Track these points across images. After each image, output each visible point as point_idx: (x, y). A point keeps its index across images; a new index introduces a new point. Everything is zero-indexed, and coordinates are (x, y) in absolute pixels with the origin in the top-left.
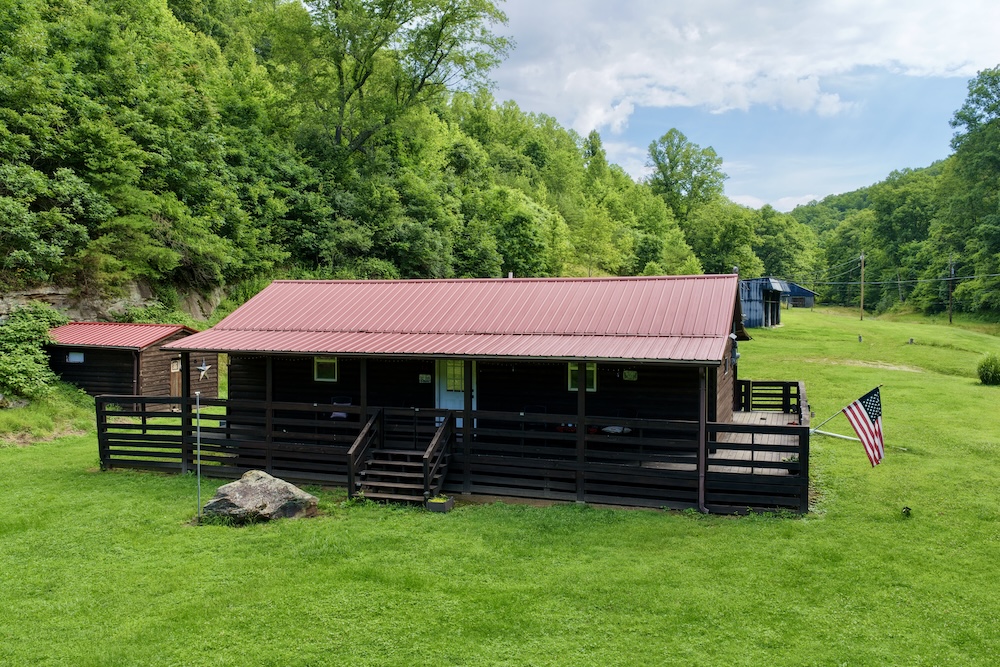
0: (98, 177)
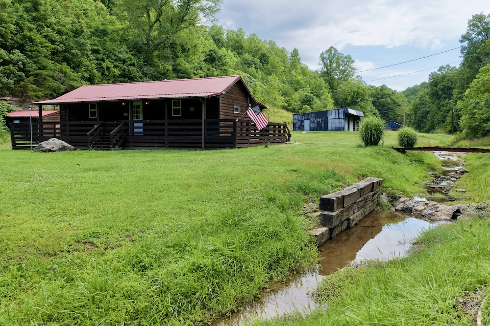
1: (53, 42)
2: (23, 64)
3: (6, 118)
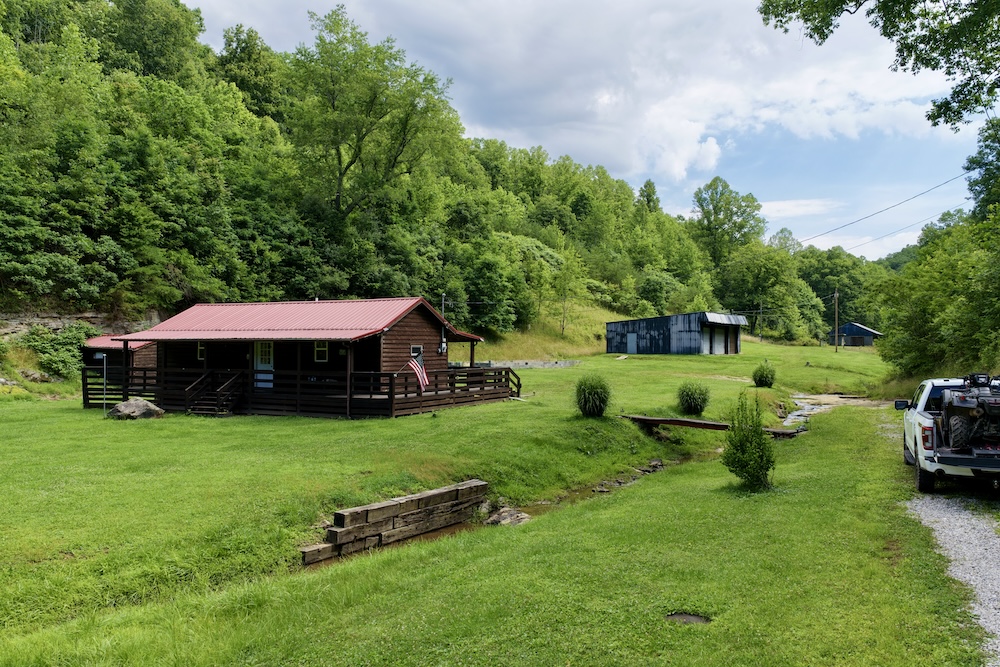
0: (127, 241)
1: (166, 216)
2: (116, 259)
3: (83, 350)
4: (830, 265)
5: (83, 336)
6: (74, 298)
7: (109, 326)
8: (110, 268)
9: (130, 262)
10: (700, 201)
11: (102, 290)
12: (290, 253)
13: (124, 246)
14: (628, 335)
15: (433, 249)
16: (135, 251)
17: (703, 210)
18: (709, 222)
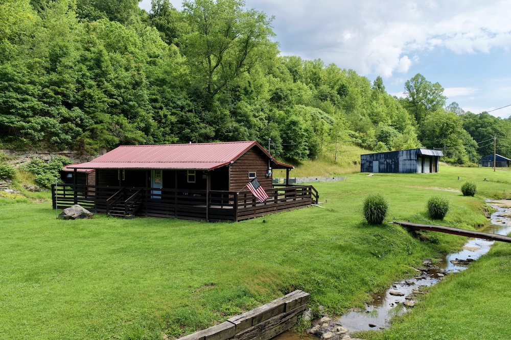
0: (88, 109)
1: (111, 96)
2: (81, 120)
3: (61, 172)
4: (481, 122)
5: (61, 164)
6: (57, 142)
7: (78, 158)
8: (77, 125)
9: (89, 122)
10: (408, 87)
11: (73, 138)
12: (182, 117)
13: (86, 112)
14: (374, 162)
15: (263, 114)
16: (92, 115)
17: (410, 92)
18: (414, 99)
